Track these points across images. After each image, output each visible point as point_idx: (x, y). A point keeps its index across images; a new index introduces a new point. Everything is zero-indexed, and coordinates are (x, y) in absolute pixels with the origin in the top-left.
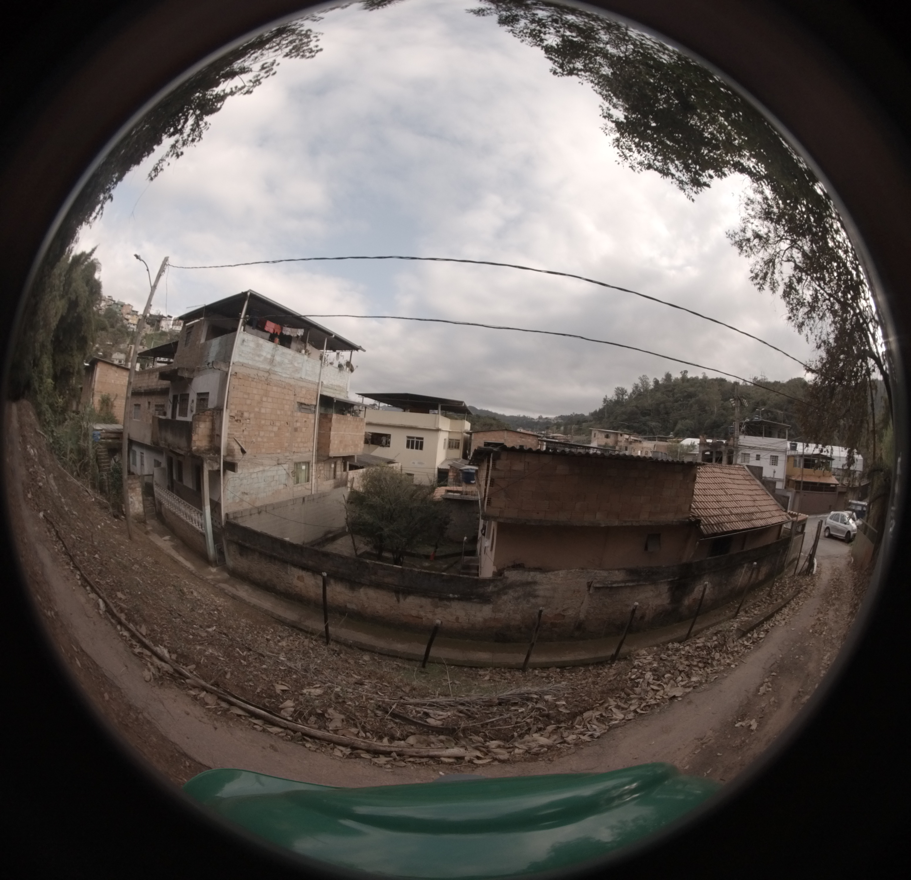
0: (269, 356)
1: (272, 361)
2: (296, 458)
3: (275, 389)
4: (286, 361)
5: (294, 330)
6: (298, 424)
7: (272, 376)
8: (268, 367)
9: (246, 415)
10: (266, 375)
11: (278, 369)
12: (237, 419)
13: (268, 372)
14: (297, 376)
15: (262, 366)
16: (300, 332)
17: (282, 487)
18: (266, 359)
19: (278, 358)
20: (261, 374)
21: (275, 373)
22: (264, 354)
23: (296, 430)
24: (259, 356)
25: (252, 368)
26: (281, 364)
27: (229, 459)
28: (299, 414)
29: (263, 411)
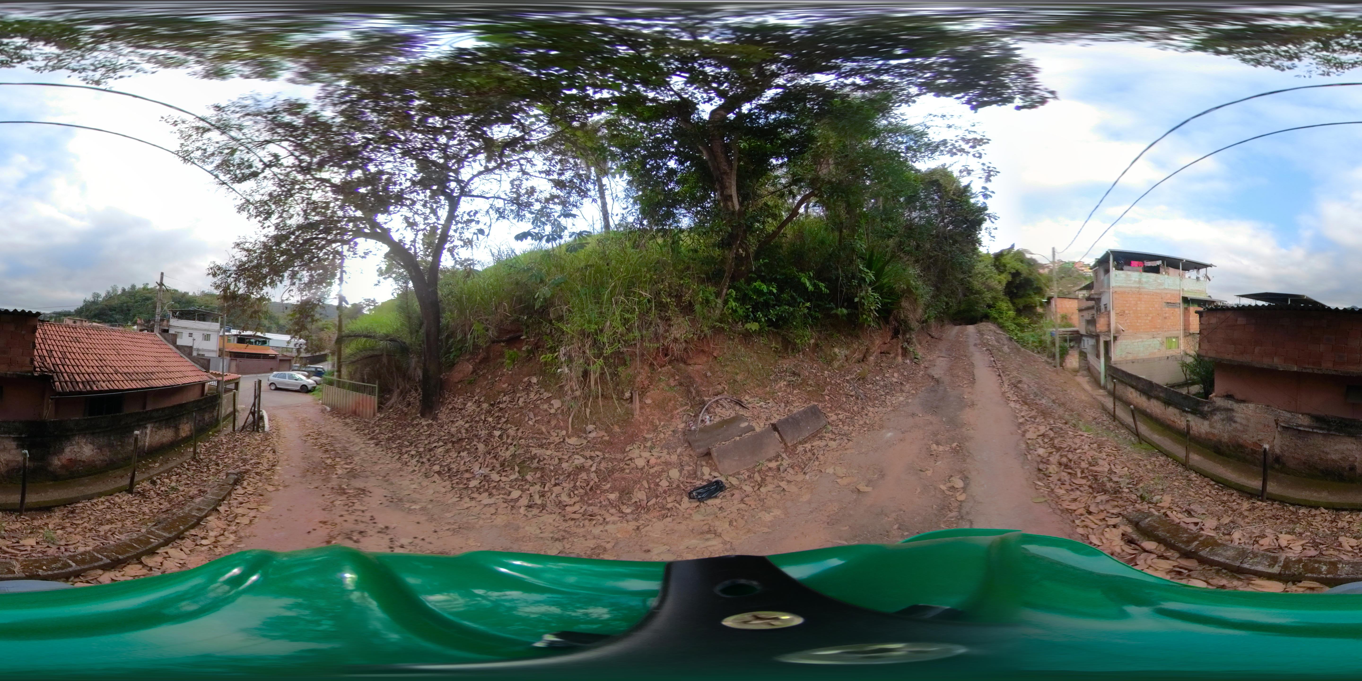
0: (1137, 280)
1: (1140, 282)
2: (1167, 334)
3: (1146, 296)
4: (1150, 280)
5: (1153, 262)
6: (1167, 315)
7: (1142, 290)
8: (1138, 286)
9: (1127, 312)
10: (1137, 290)
11: (1146, 286)
12: (1121, 314)
13: (1138, 288)
14: (1163, 287)
15: (1131, 285)
16: (1159, 262)
17: (1156, 351)
18: (1135, 281)
19: (1144, 280)
20: (1133, 290)
21: (1144, 288)
22: (1132, 279)
23: (1165, 318)
24: (1130, 280)
25: (1126, 287)
26: (1146, 283)
27: (1116, 335)
28: (1167, 309)
29: (1139, 309)
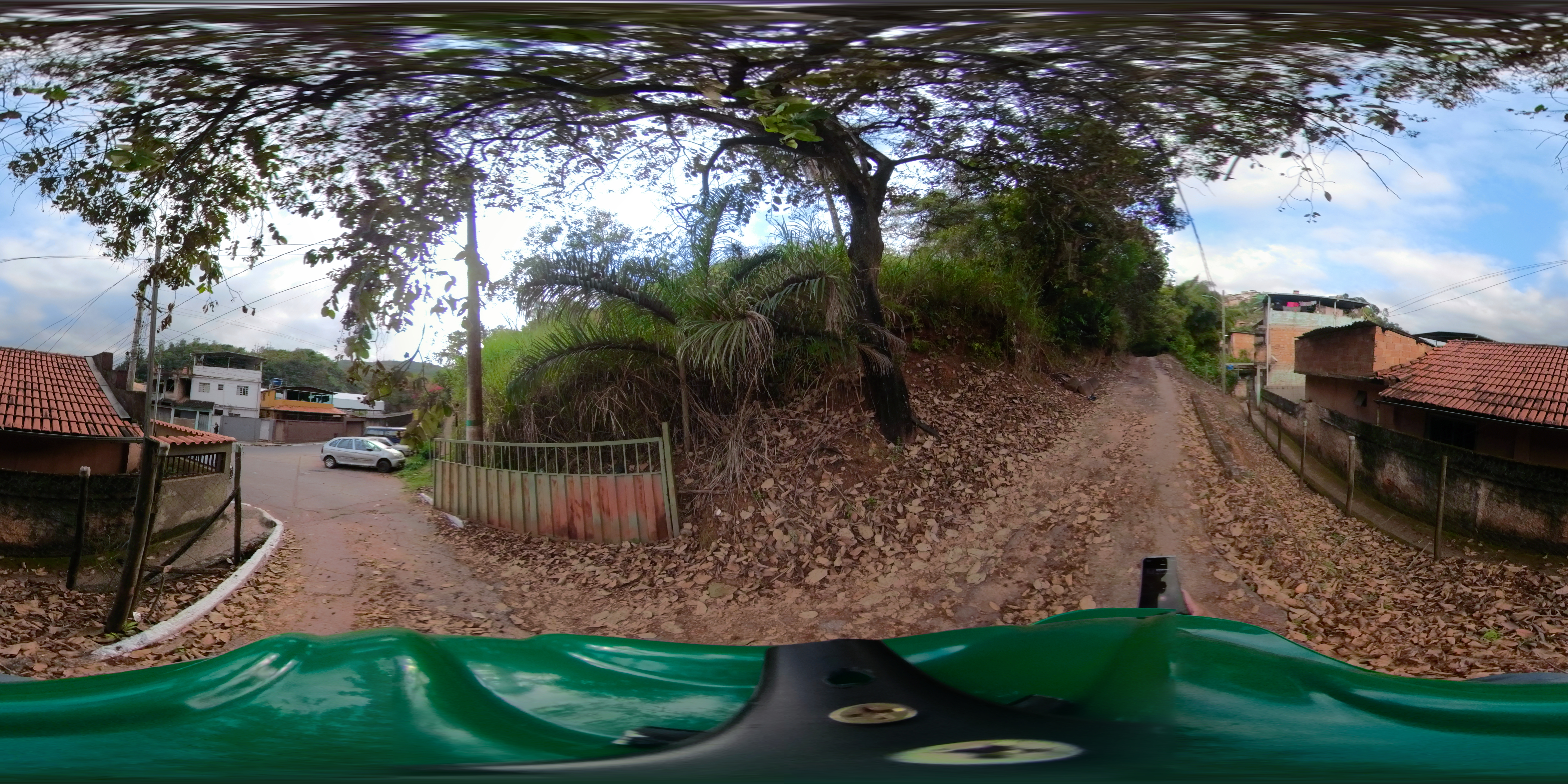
1: (1293, 319)
4: (1303, 318)
5: (1309, 302)
8: (1291, 322)
9: (1281, 346)
10: (1288, 326)
12: (1276, 348)
13: (1293, 325)
14: (1316, 325)
15: (1285, 323)
16: (1314, 303)
18: (1287, 319)
19: (1298, 317)
25: (1279, 324)
26: (1300, 319)
27: (1270, 364)
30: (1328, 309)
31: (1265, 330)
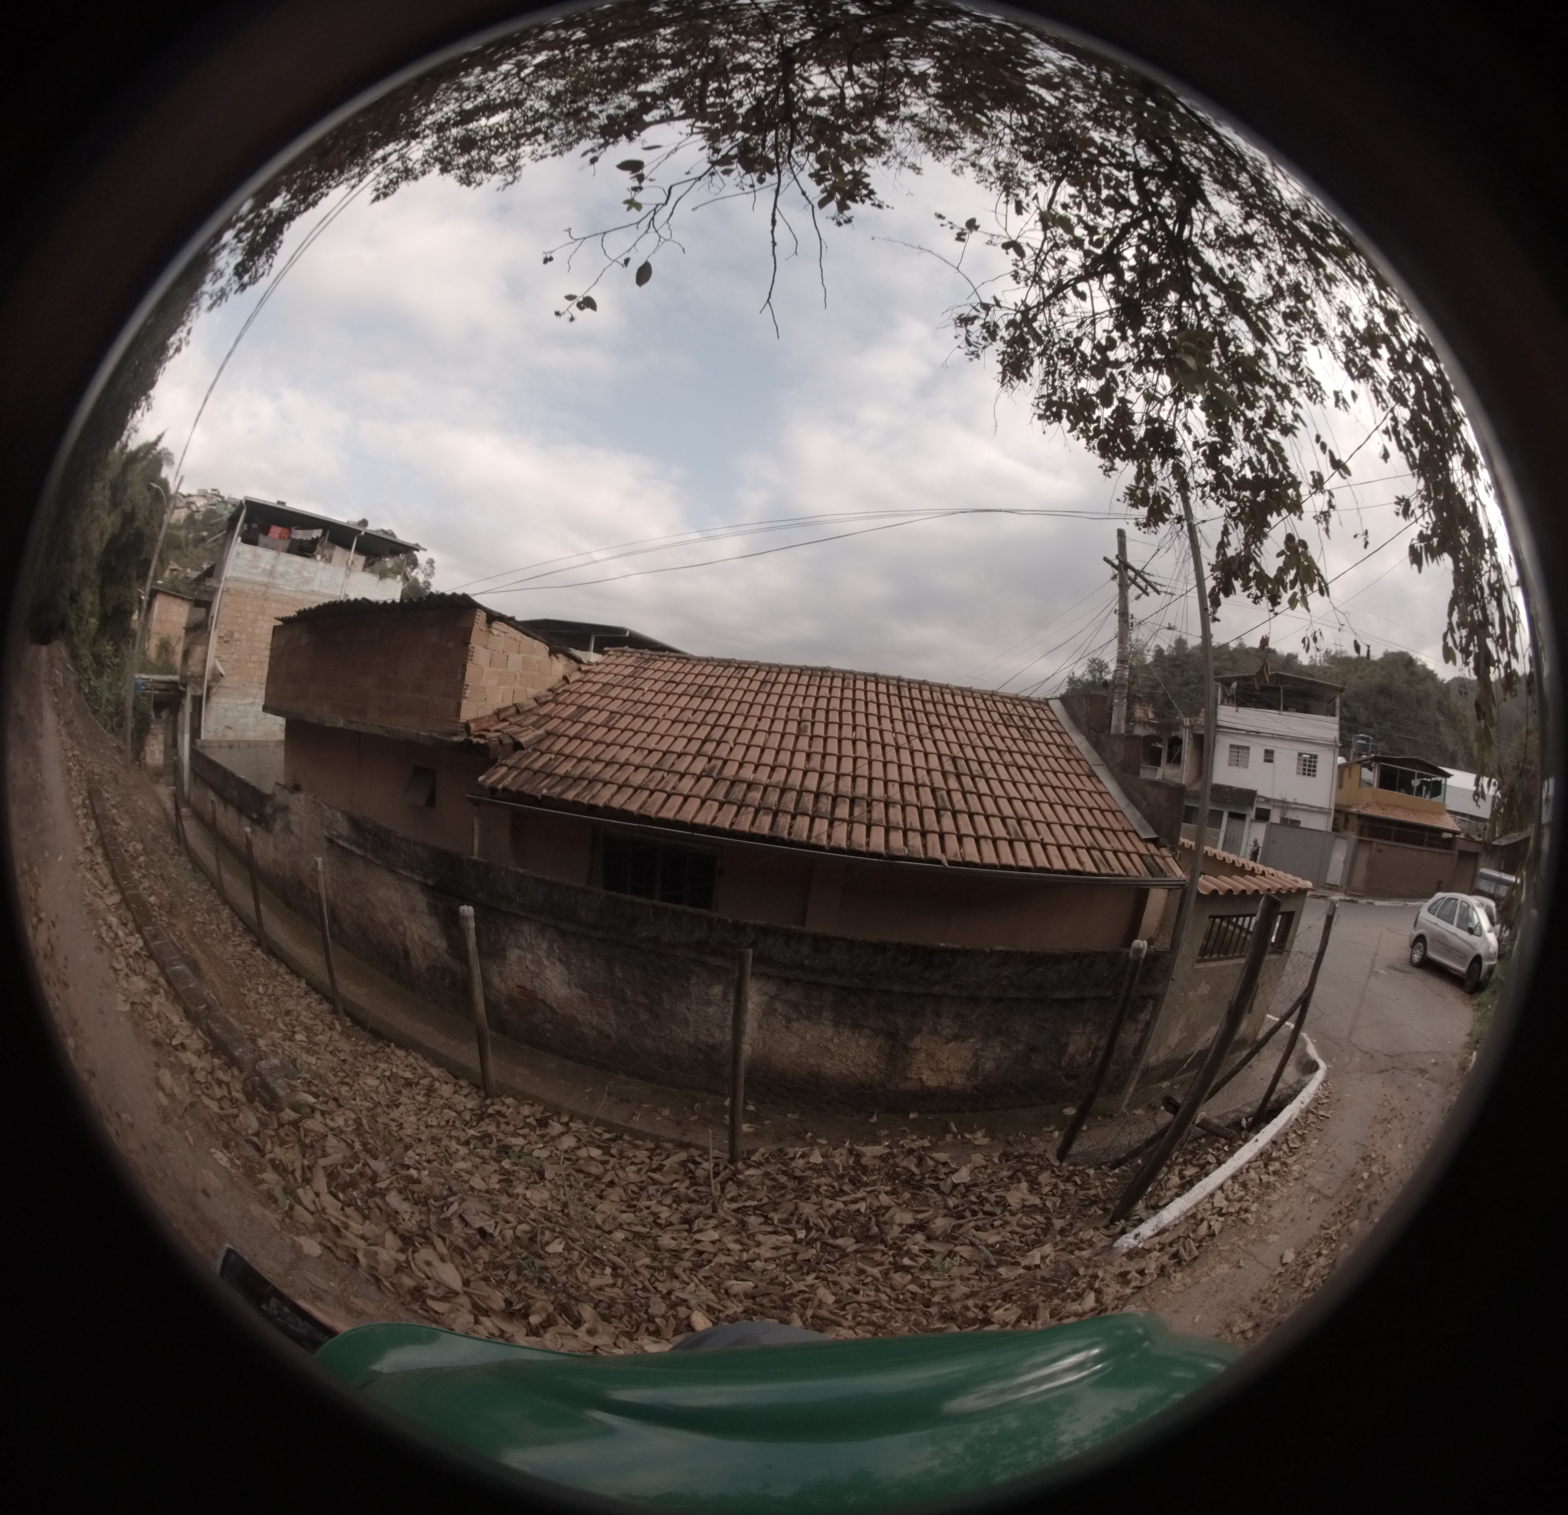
0: (269, 567)
1: (274, 571)
4: (292, 571)
5: (308, 532)
7: (272, 591)
8: (265, 579)
9: (237, 635)
10: (263, 589)
11: (280, 582)
13: (266, 585)
14: (306, 589)
15: (259, 579)
16: (317, 533)
18: (264, 570)
19: (280, 568)
20: (257, 588)
21: (275, 586)
22: (263, 565)
24: (256, 567)
25: (247, 582)
26: (283, 575)
30: (338, 552)
31: (213, 592)
